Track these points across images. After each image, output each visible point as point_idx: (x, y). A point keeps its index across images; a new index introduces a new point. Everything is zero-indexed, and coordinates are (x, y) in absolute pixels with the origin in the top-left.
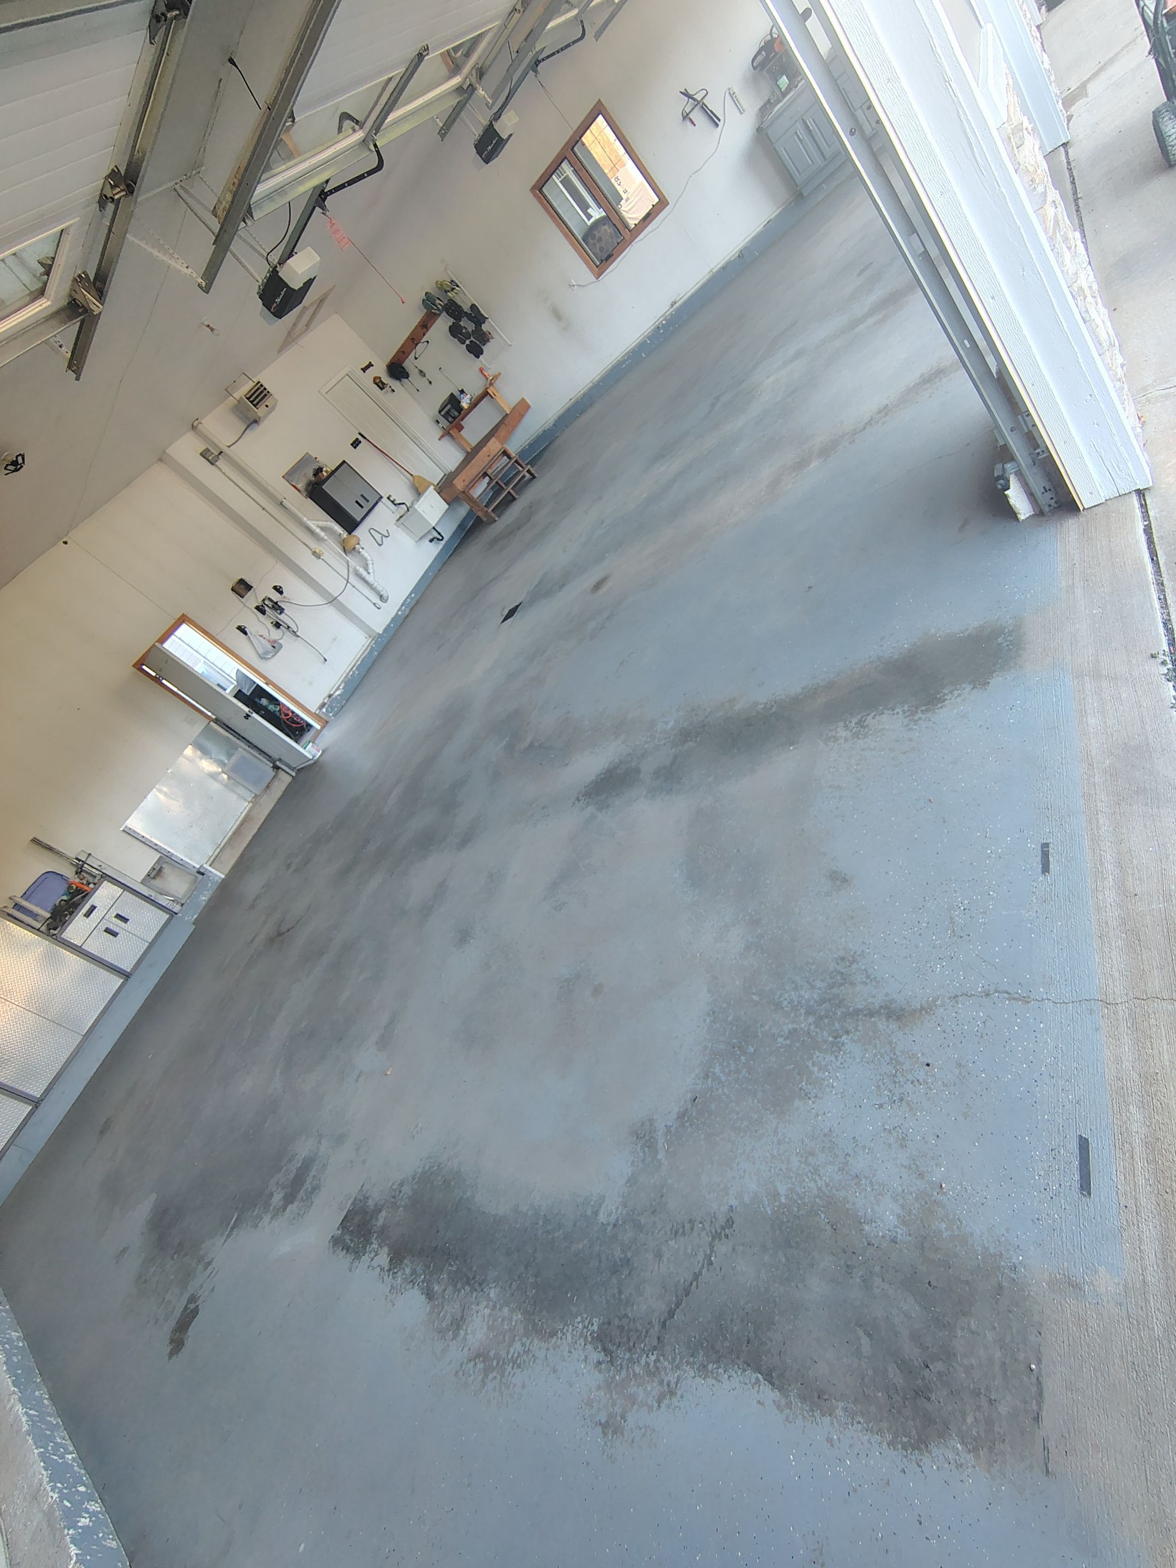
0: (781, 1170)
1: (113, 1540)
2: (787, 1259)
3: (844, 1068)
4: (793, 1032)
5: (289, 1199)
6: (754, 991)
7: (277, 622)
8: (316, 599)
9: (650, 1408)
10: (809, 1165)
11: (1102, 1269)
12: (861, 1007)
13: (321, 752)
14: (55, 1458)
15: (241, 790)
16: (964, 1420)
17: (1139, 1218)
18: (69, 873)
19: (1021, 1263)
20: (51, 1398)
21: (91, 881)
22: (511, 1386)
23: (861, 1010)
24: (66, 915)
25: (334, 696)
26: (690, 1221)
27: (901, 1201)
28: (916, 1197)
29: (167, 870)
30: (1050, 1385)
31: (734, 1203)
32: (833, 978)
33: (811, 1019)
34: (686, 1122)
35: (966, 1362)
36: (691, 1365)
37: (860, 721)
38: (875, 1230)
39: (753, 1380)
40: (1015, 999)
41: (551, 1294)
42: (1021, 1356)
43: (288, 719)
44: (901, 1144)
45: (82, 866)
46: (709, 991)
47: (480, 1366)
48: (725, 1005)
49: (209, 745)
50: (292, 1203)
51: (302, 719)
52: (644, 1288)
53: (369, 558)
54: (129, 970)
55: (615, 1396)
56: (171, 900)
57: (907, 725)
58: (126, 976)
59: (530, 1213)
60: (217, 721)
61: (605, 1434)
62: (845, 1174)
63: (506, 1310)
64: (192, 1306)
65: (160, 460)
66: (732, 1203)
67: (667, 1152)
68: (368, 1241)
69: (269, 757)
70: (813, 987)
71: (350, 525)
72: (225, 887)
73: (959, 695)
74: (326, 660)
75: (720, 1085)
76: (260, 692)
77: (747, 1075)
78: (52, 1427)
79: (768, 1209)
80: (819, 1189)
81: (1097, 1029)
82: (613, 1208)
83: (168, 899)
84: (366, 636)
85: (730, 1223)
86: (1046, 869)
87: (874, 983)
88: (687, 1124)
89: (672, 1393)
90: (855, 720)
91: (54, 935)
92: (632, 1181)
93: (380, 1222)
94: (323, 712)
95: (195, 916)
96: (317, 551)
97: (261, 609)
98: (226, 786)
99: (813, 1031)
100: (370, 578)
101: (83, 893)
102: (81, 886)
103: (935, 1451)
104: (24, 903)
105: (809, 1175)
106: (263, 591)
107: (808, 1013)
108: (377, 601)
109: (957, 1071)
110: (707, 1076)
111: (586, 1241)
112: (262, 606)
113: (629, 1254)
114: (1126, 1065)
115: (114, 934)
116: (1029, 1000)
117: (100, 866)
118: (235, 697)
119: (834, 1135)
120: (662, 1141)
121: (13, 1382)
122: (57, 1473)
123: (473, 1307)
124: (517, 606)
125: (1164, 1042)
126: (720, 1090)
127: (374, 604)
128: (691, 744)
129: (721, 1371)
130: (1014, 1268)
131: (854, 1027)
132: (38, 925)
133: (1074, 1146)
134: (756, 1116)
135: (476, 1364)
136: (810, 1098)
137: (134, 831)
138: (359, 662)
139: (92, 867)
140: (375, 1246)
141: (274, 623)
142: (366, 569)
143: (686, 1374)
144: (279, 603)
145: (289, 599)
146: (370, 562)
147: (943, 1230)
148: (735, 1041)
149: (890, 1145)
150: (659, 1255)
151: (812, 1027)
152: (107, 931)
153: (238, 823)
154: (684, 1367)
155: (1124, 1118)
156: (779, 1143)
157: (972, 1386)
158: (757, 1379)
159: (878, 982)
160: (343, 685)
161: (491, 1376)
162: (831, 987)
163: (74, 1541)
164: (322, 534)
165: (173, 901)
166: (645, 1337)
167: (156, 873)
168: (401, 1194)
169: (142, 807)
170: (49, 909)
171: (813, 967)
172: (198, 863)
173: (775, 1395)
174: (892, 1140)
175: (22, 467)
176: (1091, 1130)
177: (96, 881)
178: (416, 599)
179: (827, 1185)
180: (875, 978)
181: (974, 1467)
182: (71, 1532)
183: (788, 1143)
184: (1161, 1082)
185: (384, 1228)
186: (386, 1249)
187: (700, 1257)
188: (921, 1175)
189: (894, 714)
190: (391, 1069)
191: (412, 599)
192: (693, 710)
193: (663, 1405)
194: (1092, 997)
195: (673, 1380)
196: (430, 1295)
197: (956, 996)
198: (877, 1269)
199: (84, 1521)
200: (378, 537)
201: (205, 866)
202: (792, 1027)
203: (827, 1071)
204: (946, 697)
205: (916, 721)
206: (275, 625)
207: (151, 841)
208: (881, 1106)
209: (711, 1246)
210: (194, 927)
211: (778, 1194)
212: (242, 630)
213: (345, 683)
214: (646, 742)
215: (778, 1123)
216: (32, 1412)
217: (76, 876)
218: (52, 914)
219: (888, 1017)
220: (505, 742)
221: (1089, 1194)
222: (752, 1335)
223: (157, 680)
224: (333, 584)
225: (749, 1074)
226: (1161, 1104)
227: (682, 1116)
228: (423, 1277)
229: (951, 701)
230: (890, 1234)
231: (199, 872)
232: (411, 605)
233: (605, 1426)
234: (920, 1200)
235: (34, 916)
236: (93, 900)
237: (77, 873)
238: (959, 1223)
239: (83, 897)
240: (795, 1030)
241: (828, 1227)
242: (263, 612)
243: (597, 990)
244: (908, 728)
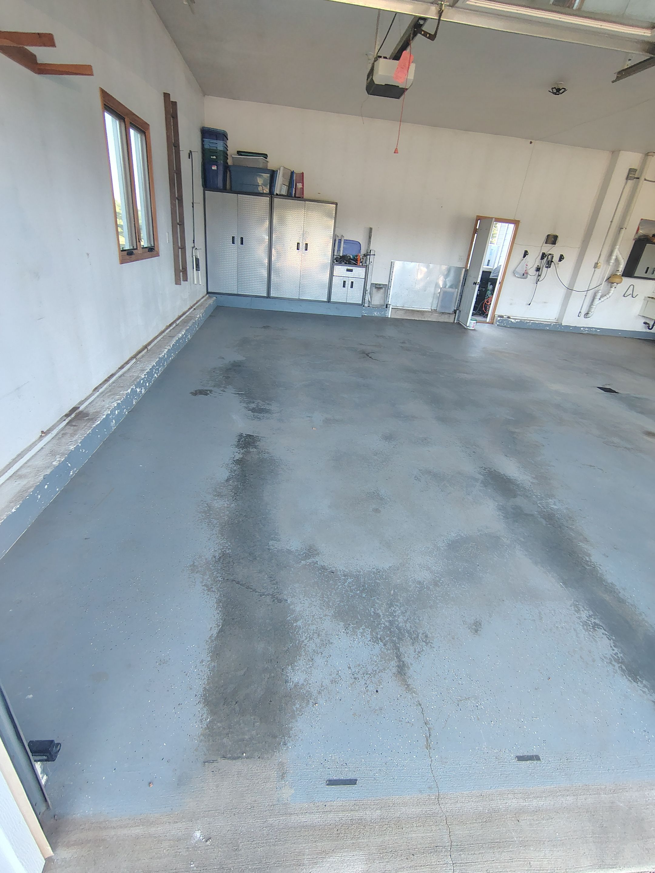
0: (308, 621)
1: (135, 402)
2: (269, 631)
3: (365, 645)
4: (378, 616)
5: (253, 410)
6: (396, 591)
7: (540, 268)
8: (566, 281)
9: (202, 582)
10: (313, 635)
11: (293, 791)
12: (401, 650)
13: (473, 328)
14: (154, 371)
15: (435, 302)
16: (218, 722)
17: (321, 813)
18: (363, 252)
19: (288, 747)
20: (172, 360)
21: (363, 262)
22: (201, 524)
23: (399, 650)
24: (344, 262)
25: (509, 319)
26: (277, 582)
27: (305, 684)
28: (309, 691)
29: (382, 291)
30: (238, 763)
31: (289, 601)
32: (413, 633)
33: (387, 624)
34: (321, 571)
35: (241, 721)
36: (220, 596)
37: (598, 625)
38: (290, 671)
39: (219, 624)
40: (427, 740)
41: (237, 529)
42: (248, 749)
43: (485, 304)
44: (332, 681)
45: (368, 255)
46: (390, 567)
47: (206, 509)
48: (384, 577)
49: (452, 274)
50: (252, 412)
51: (489, 310)
52: (246, 568)
53: (610, 294)
54: (331, 301)
55: (204, 566)
56: (369, 300)
57: (605, 657)
58: (329, 301)
59: (267, 511)
60: (467, 271)
61: (191, 566)
62: (312, 653)
63: (228, 512)
64: (208, 392)
65: (613, 152)
66: (288, 601)
67: (306, 565)
68: (243, 448)
69: (459, 305)
70: (406, 622)
71: (629, 272)
72: (385, 320)
73: (644, 692)
74: (529, 305)
75: (342, 583)
76: (494, 282)
77: (350, 596)
78: (163, 365)
79: (289, 618)
80: (303, 642)
81: (420, 791)
82: (276, 547)
83: (369, 299)
84: (557, 317)
85: (280, 601)
86: (521, 758)
87: (416, 656)
88: (320, 571)
89: (209, 590)
90: (597, 621)
91: (334, 262)
92: (289, 552)
93: (251, 450)
94: (497, 319)
95: (366, 315)
96: (599, 264)
97: (543, 256)
98: (434, 294)
99: (381, 626)
100: (597, 301)
101: (356, 262)
102: (359, 260)
103: (205, 709)
104: (342, 242)
105: (309, 636)
106: (555, 251)
107: (390, 622)
108: (584, 312)
109: (377, 708)
110: (345, 576)
111: (260, 538)
112: (546, 256)
113: (258, 559)
114: (404, 809)
115: (344, 286)
116: (429, 749)
117: (371, 262)
118: (483, 271)
119: (330, 645)
120: (310, 562)
121: (174, 344)
122: (150, 374)
123: (226, 499)
124: (615, 392)
125: (423, 835)
126: (340, 584)
127: (580, 312)
128: (544, 522)
129: (220, 609)
130: (285, 744)
131: (388, 648)
132: (335, 254)
133: (351, 776)
134: (331, 604)
135: (206, 507)
136: (346, 630)
137: (394, 267)
138: (537, 322)
139: (369, 259)
140: (242, 451)
141: (539, 267)
142: (602, 296)
143: (216, 594)
144: (552, 263)
145: (558, 267)
146: (608, 296)
147: (296, 706)
148: (366, 586)
149: (331, 675)
150: (260, 572)
151: (383, 625)
152: (344, 282)
153: (418, 309)
154: (219, 593)
155: (372, 807)
156: (321, 618)
157: (232, 725)
158: (220, 625)
159: (417, 658)
160: (519, 321)
161: (203, 514)
162: (408, 632)
163: (132, 389)
164: (612, 261)
165: (369, 301)
166: (227, 574)
167: (378, 287)
168: (264, 454)
169: (407, 263)
170: (344, 254)
171: (417, 621)
172: (391, 303)
173: (215, 635)
174: (334, 676)
175: (558, 94)
176: (362, 786)
177: (364, 265)
178: (597, 333)
179: (305, 645)
180: (419, 656)
181: (202, 728)
182: (134, 387)
183: (321, 623)
184: (398, 831)
185: (249, 452)
186: (241, 456)
187: (263, 591)
188: (319, 693)
189: (611, 647)
190: (315, 429)
191: (596, 331)
192: (570, 518)
193: (203, 587)
194: (439, 789)
195: (213, 590)
196: (228, 480)
197: (420, 705)
198: (273, 674)
199: (138, 390)
200: (630, 292)
201: (391, 306)
202: (381, 614)
203: (361, 637)
204: (639, 682)
205: (611, 663)
206: (538, 268)
207: (392, 277)
208: (349, 668)
209: (268, 595)
210: (361, 317)
211: (297, 622)
212: (526, 253)
213: (520, 321)
214: (536, 496)
215: (330, 616)
216: (166, 356)
217: (363, 255)
218: (343, 256)
219: (398, 666)
220: (511, 418)
221: (327, 785)
222: (235, 620)
223: (475, 231)
224: (581, 284)
225: (351, 596)
226: (385, 830)
227: (323, 568)
228: (234, 475)
229: (636, 686)
230: (289, 679)
231: (387, 305)
232: (591, 333)
233: (193, 565)
234: (307, 693)
235: (339, 250)
236: (355, 269)
237: (364, 255)
238: (301, 714)
239: (354, 263)
240: (380, 616)
241: (286, 648)
242: (542, 258)
243: (377, 511)
244: (603, 658)
